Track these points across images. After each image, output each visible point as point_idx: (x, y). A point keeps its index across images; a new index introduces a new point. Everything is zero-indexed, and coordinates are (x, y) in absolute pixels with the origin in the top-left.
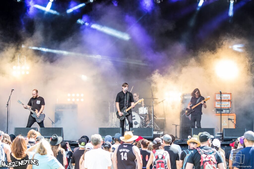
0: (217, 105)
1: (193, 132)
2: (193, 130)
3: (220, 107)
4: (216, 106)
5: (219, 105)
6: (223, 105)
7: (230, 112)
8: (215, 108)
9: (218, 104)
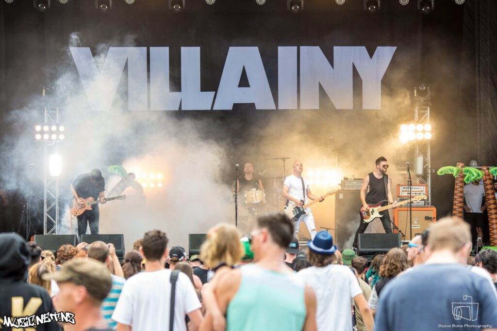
0: (403, 191)
1: (361, 241)
2: (361, 237)
3: (407, 195)
4: (401, 194)
5: (407, 193)
6: (413, 191)
7: (425, 205)
8: (399, 197)
9: (405, 190)
